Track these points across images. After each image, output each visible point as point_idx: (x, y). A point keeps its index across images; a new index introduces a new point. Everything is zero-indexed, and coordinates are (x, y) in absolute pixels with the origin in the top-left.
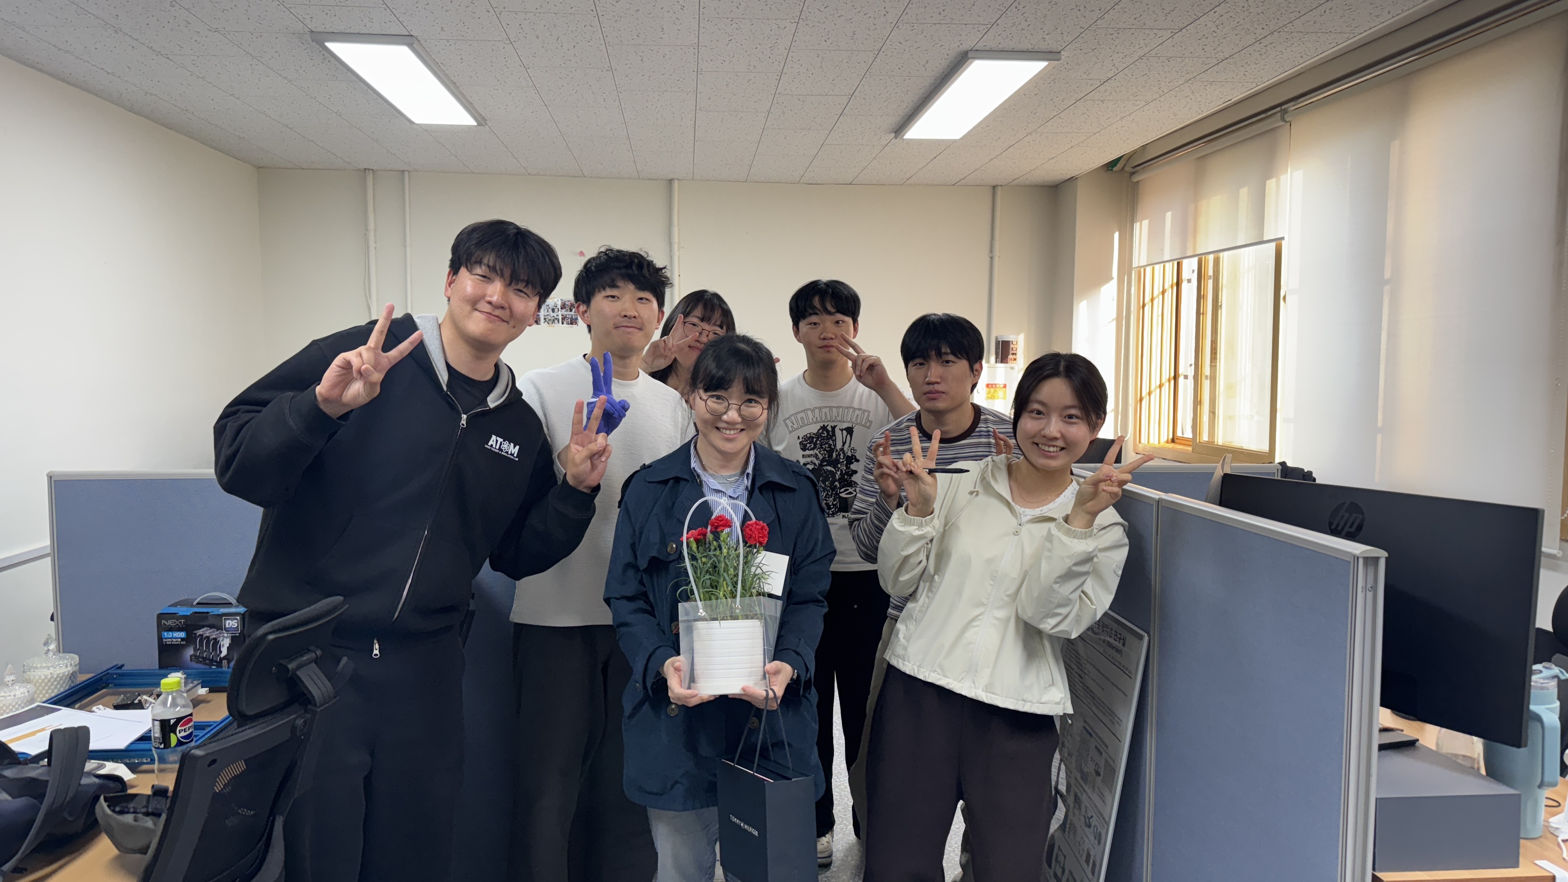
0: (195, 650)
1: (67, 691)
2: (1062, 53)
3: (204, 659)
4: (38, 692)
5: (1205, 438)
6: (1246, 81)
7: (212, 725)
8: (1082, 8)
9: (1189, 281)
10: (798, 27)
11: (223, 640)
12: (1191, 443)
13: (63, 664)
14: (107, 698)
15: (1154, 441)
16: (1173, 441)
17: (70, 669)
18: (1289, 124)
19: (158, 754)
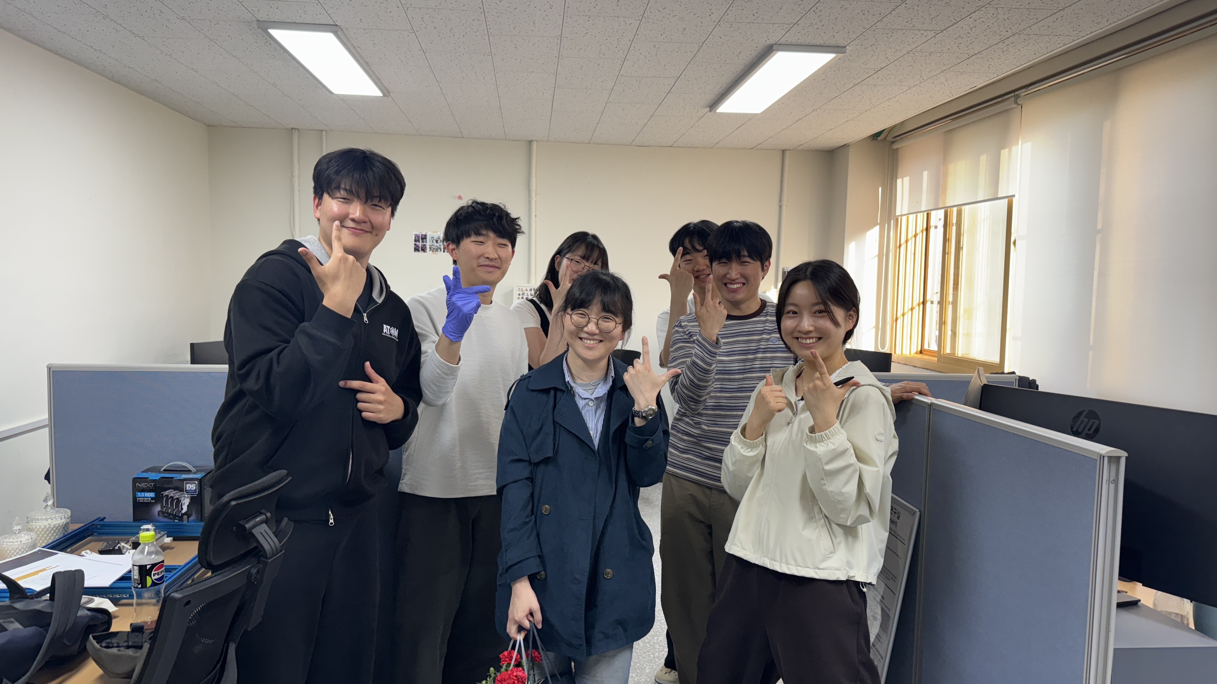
0: (162, 507)
1: (61, 538)
2: (847, 48)
3: (169, 514)
4: (39, 539)
5: (948, 351)
6: (990, 72)
7: (177, 568)
8: (866, 13)
9: (936, 227)
10: (641, 23)
11: (184, 500)
12: (936, 355)
13: (58, 517)
14: (93, 544)
15: (906, 352)
16: (921, 352)
17: (64, 521)
18: (1020, 106)
19: (136, 592)
